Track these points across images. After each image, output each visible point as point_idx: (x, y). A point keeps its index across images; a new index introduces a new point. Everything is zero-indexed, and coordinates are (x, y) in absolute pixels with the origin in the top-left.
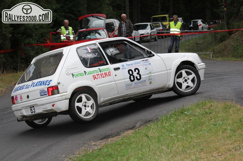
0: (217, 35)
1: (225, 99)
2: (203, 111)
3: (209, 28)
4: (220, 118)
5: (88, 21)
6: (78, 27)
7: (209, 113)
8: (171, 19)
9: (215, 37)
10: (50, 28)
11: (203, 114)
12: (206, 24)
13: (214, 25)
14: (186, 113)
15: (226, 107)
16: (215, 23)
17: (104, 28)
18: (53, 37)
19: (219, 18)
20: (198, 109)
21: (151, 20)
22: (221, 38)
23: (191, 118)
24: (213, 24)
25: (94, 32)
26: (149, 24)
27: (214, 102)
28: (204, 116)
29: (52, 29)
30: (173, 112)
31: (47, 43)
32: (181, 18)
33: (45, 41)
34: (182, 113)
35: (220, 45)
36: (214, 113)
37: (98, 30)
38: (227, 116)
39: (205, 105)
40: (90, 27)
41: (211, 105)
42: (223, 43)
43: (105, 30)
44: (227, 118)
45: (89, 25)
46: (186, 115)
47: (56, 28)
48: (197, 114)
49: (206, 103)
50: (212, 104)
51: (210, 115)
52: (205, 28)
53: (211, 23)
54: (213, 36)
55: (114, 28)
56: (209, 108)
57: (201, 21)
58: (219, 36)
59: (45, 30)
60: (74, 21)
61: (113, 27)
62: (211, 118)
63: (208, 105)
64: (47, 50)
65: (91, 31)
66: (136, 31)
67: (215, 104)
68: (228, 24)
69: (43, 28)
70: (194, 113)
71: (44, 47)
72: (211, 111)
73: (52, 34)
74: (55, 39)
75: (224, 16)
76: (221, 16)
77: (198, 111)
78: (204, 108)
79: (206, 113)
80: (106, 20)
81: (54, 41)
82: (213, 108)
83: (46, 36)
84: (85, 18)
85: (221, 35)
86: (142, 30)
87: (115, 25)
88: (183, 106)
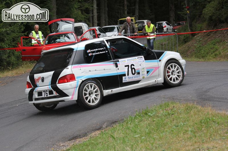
0: (181, 37)
1: (187, 100)
2: (165, 112)
3: (174, 30)
4: (182, 119)
5: (58, 25)
6: (48, 31)
7: (171, 114)
8: (137, 21)
9: (179, 38)
10: (21, 32)
11: (166, 115)
12: (171, 26)
13: (178, 27)
14: (149, 114)
15: (187, 109)
16: (179, 24)
17: (73, 32)
18: (24, 41)
19: (183, 19)
20: (161, 110)
21: (118, 23)
22: (185, 40)
23: (155, 119)
24: (177, 25)
25: (63, 36)
26: (116, 27)
27: (176, 103)
28: (167, 118)
29: (23, 34)
30: (137, 113)
31: (19, 47)
32: (147, 20)
33: (16, 45)
34: (146, 114)
35: (184, 46)
36: (176, 114)
37: (67, 34)
38: (188, 117)
39: (168, 106)
40: (59, 31)
41: (174, 107)
42: (187, 44)
43: (74, 34)
44: (188, 119)
45: (58, 29)
46: (150, 116)
47: (27, 32)
48: (160, 115)
49: (168, 104)
50: (175, 105)
51: (173, 116)
52: (170, 29)
53: (176, 25)
54: (176, 38)
55: (83, 31)
56: (172, 110)
57: (166, 23)
58: (182, 38)
59: (17, 35)
60: (44, 25)
61: (81, 30)
62: (173, 119)
63: (171, 106)
64: (18, 53)
65: (60, 35)
66: (104, 34)
67: (177, 105)
68: (191, 26)
69: (14, 32)
70: (157, 115)
71: (15, 51)
72: (174, 113)
73: (23, 38)
74: (27, 43)
75: (187, 18)
76: (184, 18)
77: (161, 112)
78: (167, 109)
79: (169, 114)
80: (75, 24)
81: (26, 45)
82: (175, 109)
83: (18, 40)
84: (54, 23)
85: (184, 36)
86: (110, 33)
87: (83, 29)
88: (147, 108)
